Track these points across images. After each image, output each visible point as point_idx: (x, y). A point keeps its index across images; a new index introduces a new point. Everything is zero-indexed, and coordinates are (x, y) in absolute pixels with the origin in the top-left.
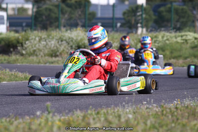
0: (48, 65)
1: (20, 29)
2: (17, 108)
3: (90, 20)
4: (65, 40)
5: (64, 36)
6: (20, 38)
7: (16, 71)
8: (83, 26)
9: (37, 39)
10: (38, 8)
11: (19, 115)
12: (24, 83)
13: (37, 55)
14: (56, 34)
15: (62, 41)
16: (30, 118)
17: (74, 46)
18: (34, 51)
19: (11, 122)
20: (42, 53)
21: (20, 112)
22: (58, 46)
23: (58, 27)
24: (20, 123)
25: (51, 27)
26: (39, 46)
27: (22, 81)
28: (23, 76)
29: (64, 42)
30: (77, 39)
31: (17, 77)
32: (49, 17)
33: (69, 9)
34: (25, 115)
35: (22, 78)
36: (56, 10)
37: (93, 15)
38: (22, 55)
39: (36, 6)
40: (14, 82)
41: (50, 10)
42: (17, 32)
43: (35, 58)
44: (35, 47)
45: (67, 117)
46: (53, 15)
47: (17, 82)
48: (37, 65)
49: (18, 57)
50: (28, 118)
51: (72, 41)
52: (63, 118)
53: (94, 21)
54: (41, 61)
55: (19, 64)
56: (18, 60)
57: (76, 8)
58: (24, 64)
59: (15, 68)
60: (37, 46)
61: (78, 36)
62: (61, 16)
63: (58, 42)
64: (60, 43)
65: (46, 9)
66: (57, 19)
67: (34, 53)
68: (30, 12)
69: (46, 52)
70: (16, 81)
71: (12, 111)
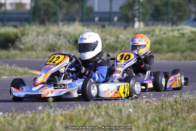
1: (18, 23)
3: (87, 14)
4: (64, 35)
5: (61, 31)
6: (19, 33)
7: (16, 66)
8: (81, 21)
9: (34, 34)
10: (36, 2)
11: (20, 109)
13: (35, 50)
14: (54, 29)
15: (60, 35)
16: (32, 112)
17: (71, 41)
18: (33, 46)
19: (14, 117)
20: (40, 48)
22: (56, 40)
23: (56, 22)
24: (22, 118)
25: (49, 21)
26: (37, 40)
27: (21, 75)
28: (23, 71)
29: (62, 37)
30: (75, 34)
31: (16, 72)
32: (47, 13)
33: (66, 4)
34: (26, 110)
35: (22, 73)
37: (90, 9)
38: (21, 50)
41: (48, 5)
42: (15, 27)
43: (34, 53)
44: (33, 42)
45: (68, 112)
46: (51, 10)
48: (35, 59)
49: (16, 52)
50: (30, 112)
51: (70, 36)
52: (64, 112)
53: (91, 15)
55: (18, 59)
56: (16, 55)
57: (73, 2)
58: (23, 59)
59: (14, 63)
60: (35, 41)
62: (59, 11)
63: (56, 37)
64: (58, 37)
65: (44, 4)
66: (55, 14)
67: (32, 48)
68: (28, 7)
69: (44, 46)
70: (16, 75)
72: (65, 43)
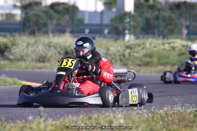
0: (36, 70)
1: (8, 35)
2: (8, 112)
3: (78, 26)
4: (53, 46)
5: (51, 42)
6: (8, 43)
7: (5, 76)
8: (72, 32)
9: (25, 44)
10: (26, 14)
11: (10, 119)
12: (13, 88)
13: (25, 61)
14: (44, 39)
15: (50, 47)
16: (21, 122)
17: (61, 52)
18: (22, 56)
19: (4, 126)
20: (30, 59)
21: (11, 116)
22: (46, 51)
23: (46, 33)
24: (12, 127)
25: (39, 32)
26: (27, 51)
27: (11, 86)
28: (12, 82)
29: (52, 48)
31: (6, 82)
32: (37, 23)
33: (56, 15)
34: (16, 120)
36: (43, 16)
37: (81, 21)
38: (10, 60)
39: (24, 12)
40: (3, 87)
41: (38, 16)
42: (4, 36)
43: (23, 64)
44: (23, 52)
45: (58, 122)
46: (42, 21)
47: (6, 87)
48: (25, 70)
49: (6, 62)
50: (20, 122)
51: (60, 47)
52: (54, 122)
53: (82, 27)
54: (30, 66)
55: (7, 69)
56: (6, 65)
57: (64, 14)
58: (12, 69)
59: (3, 73)
60: (25, 51)
61: (66, 42)
62: (49, 22)
63: (46, 48)
64: (48, 48)
65: (35, 15)
66: (45, 25)
67: (22, 59)
68: (18, 18)
69: (34, 57)
70: (5, 85)
71: (3, 115)
72: (55, 54)
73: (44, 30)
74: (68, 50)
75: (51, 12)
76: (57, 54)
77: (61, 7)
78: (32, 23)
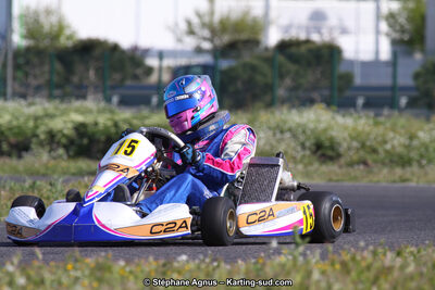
3: (341, 90)
4: (290, 130)
5: (285, 122)
8: (329, 103)
14: (266, 117)
15: (282, 132)
17: (308, 144)
22: (274, 143)
23: (270, 105)
29: (288, 135)
30: (316, 128)
32: (250, 83)
33: (292, 67)
36: (265, 68)
37: (347, 79)
41: (253, 68)
51: (304, 132)
53: (348, 93)
57: (309, 64)
61: (319, 121)
63: (274, 134)
64: (278, 136)
65: (245, 66)
72: (294, 149)
73: (268, 98)
74: (323, 138)
75: (281, 59)
76: (299, 148)
77: (303, 49)
78: (239, 85)
